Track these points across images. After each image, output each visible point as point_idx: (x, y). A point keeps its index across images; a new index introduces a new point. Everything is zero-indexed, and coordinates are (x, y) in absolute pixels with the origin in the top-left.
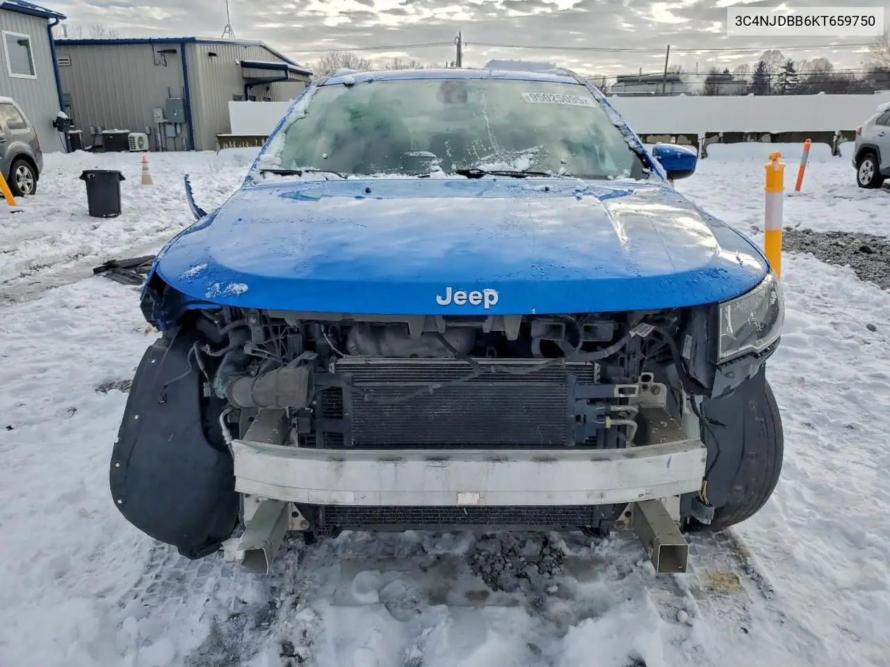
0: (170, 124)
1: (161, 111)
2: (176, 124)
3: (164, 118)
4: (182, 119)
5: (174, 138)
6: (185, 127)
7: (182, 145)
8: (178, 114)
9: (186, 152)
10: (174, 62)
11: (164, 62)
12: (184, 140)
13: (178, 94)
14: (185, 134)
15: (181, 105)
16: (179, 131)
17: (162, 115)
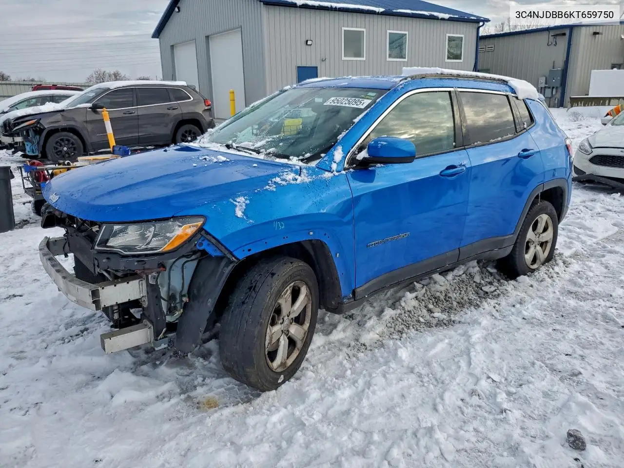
0: (549, 88)
1: (544, 78)
2: (553, 88)
3: (546, 84)
4: (558, 84)
5: (550, 98)
6: (560, 90)
7: (555, 104)
8: (557, 81)
9: (556, 109)
10: (562, 43)
11: (554, 43)
12: (557, 99)
13: (560, 66)
14: (558, 96)
15: (560, 74)
16: (554, 93)
17: (544, 82)
